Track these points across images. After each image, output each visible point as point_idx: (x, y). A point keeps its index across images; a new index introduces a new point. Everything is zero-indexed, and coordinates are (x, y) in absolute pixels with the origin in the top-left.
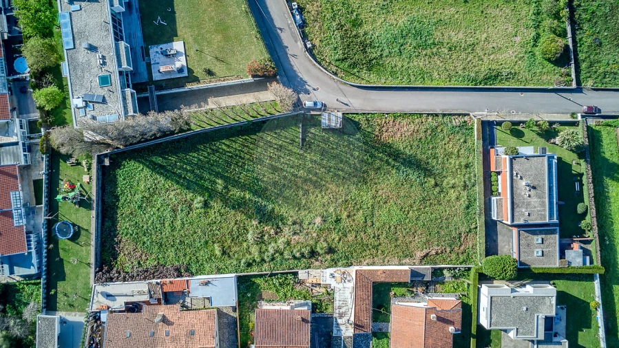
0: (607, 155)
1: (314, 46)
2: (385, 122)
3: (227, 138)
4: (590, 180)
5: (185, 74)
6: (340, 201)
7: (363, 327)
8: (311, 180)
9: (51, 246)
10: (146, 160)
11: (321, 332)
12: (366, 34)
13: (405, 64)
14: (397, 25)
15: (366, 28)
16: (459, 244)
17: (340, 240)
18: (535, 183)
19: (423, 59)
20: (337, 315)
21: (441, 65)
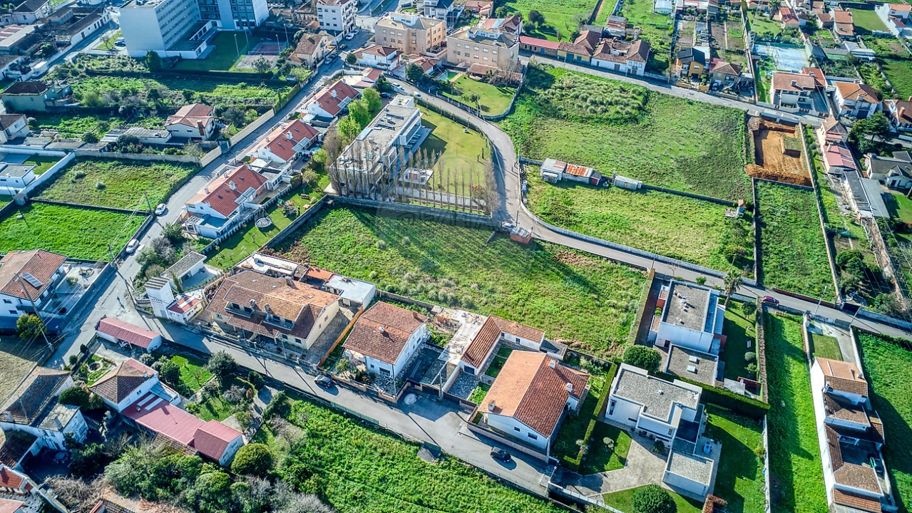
0: (789, 340)
3: (430, 221)
4: (762, 337)
5: (424, 183)
6: (502, 282)
7: (473, 360)
8: (483, 261)
9: (245, 226)
10: (359, 214)
11: (426, 362)
16: (606, 348)
17: (486, 304)
18: (694, 304)
20: (452, 345)
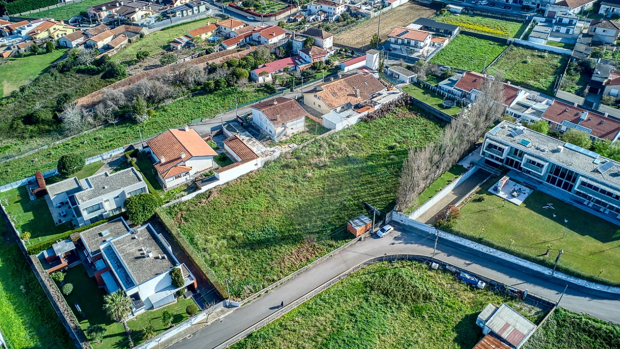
1: (431, 269)
2: (314, 254)
12: (399, 308)
13: (338, 309)
14: (379, 338)
15: (404, 315)
18: (138, 261)
19: (324, 323)
21: (302, 331)
